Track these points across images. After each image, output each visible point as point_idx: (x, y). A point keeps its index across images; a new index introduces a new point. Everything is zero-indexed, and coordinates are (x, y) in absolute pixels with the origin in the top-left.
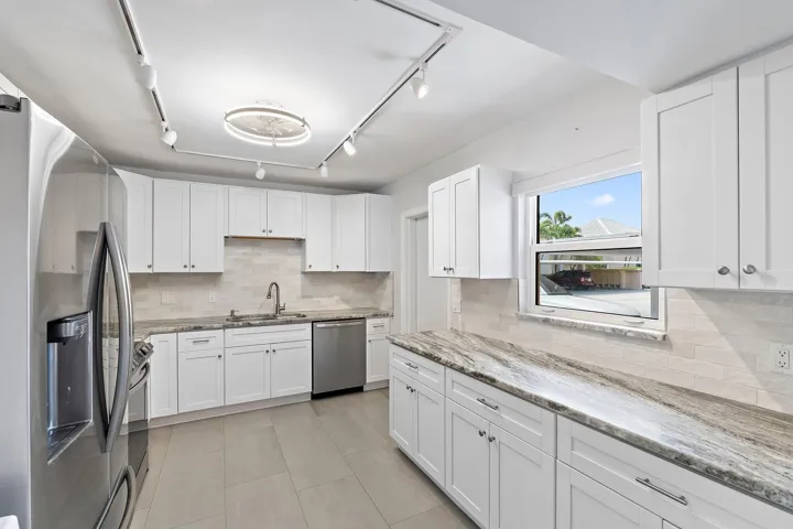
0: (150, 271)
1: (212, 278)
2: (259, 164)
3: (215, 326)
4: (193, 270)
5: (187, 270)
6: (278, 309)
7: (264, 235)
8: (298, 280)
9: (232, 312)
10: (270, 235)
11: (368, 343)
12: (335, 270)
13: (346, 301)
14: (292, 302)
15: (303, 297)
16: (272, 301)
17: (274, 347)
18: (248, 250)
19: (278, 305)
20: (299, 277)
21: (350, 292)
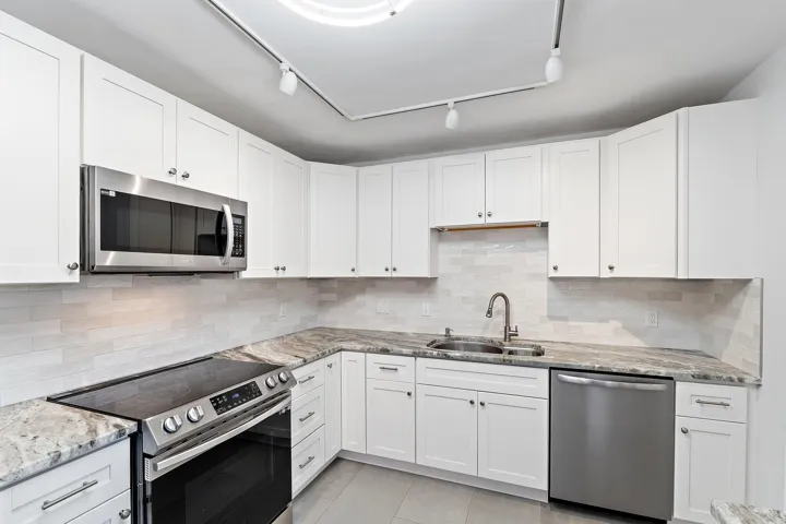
0: (352, 275)
1: (424, 284)
2: (451, 105)
3: (405, 351)
4: (395, 275)
5: (388, 274)
6: (510, 334)
7: (480, 222)
8: (543, 289)
9: (448, 330)
10: (491, 221)
11: (678, 435)
12: (606, 274)
13: (637, 333)
14: (533, 325)
15: (551, 317)
16: (500, 320)
17: (482, 397)
18: (468, 246)
19: (507, 328)
20: (545, 284)
21: (644, 315)
